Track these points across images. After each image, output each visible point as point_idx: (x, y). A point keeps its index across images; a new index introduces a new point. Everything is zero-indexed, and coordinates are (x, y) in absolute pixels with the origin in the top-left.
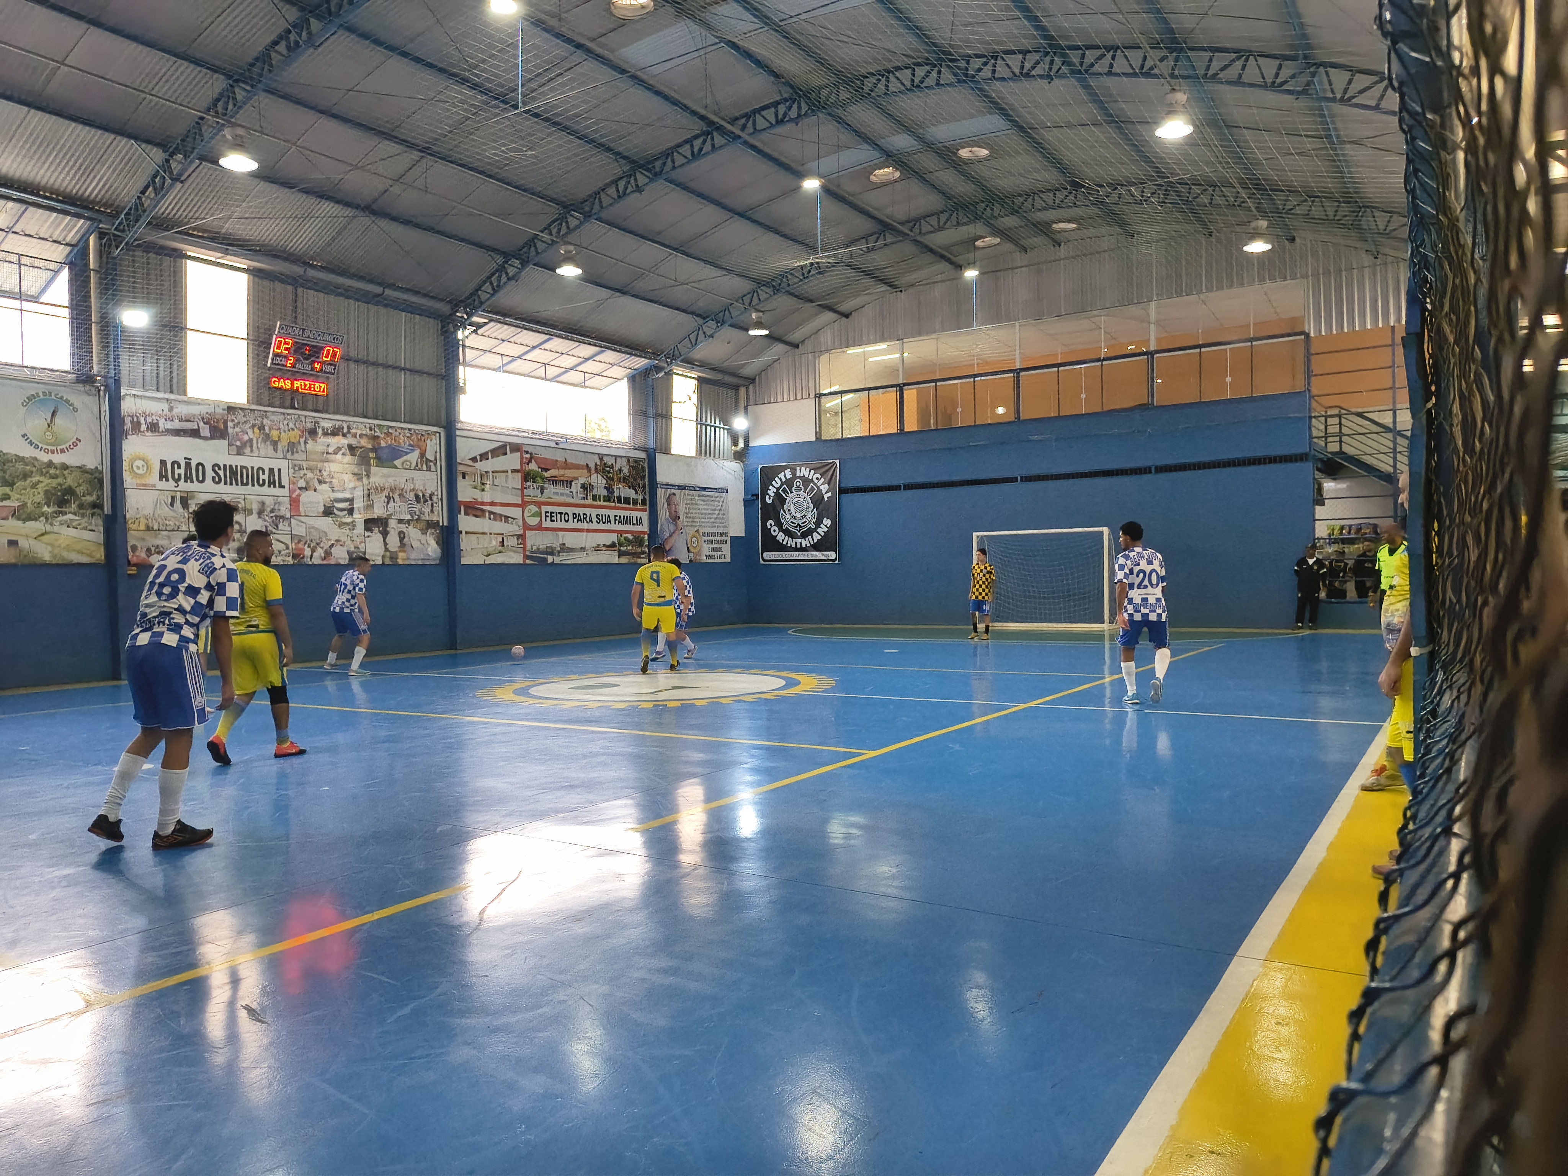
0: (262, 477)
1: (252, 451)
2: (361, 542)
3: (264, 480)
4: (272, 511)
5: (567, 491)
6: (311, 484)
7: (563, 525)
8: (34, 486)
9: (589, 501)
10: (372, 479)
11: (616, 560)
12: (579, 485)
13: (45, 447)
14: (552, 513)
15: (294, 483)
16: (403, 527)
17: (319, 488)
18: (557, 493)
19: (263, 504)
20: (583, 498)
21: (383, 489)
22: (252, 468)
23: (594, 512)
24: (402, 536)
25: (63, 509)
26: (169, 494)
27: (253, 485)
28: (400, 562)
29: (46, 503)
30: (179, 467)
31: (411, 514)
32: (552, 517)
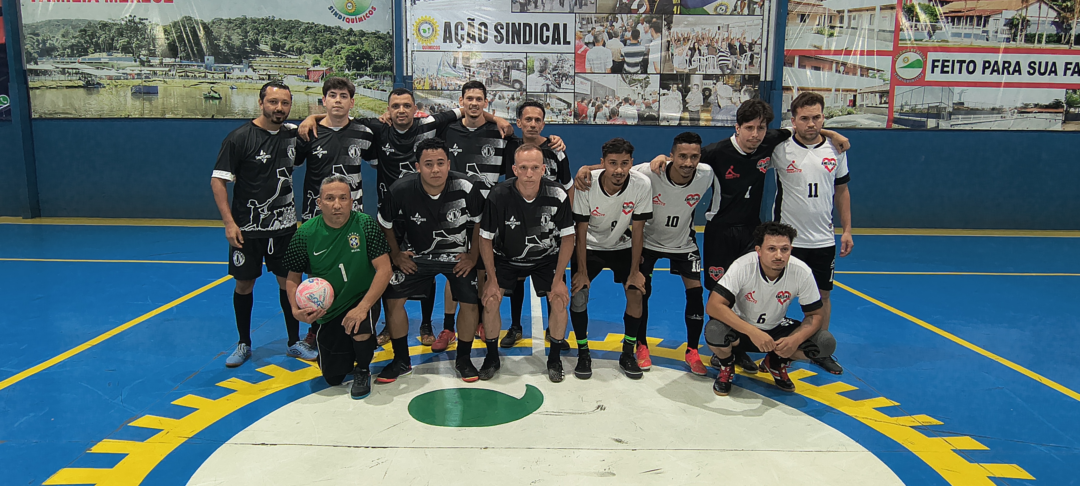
0: (545, 33)
1: (536, 7)
2: (654, 101)
3: (548, 37)
4: (554, 70)
5: (978, 31)
6: (599, 38)
7: (964, 77)
8: (338, 52)
9: (1020, 43)
10: (672, 31)
11: (1058, 127)
12: (1003, 22)
13: (347, 17)
14: (944, 61)
15: (581, 38)
16: (709, 84)
17: (609, 42)
18: (958, 35)
19: (546, 61)
20: (1008, 40)
21: (686, 40)
22: (536, 25)
23: (1024, 60)
24: (707, 94)
25: (361, 72)
26: (452, 56)
27: (536, 43)
28: (702, 123)
29: (347, 67)
30: (462, 29)
31: (721, 68)
32: (943, 66)
